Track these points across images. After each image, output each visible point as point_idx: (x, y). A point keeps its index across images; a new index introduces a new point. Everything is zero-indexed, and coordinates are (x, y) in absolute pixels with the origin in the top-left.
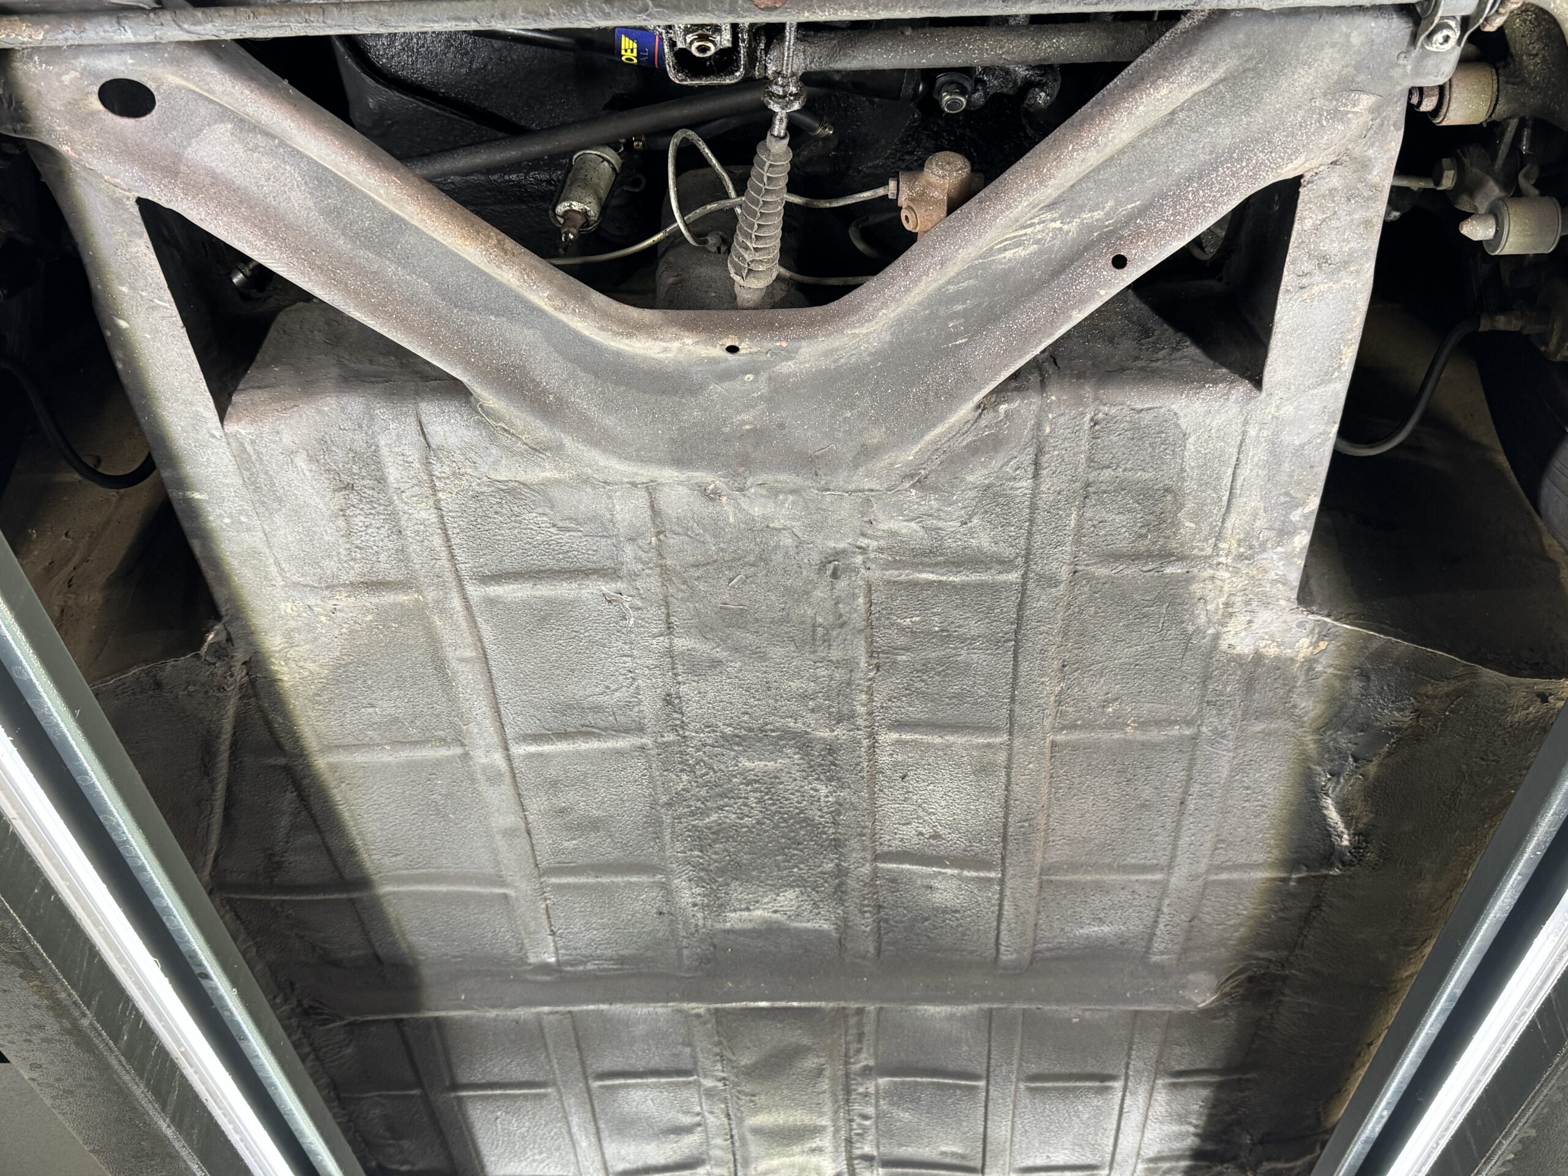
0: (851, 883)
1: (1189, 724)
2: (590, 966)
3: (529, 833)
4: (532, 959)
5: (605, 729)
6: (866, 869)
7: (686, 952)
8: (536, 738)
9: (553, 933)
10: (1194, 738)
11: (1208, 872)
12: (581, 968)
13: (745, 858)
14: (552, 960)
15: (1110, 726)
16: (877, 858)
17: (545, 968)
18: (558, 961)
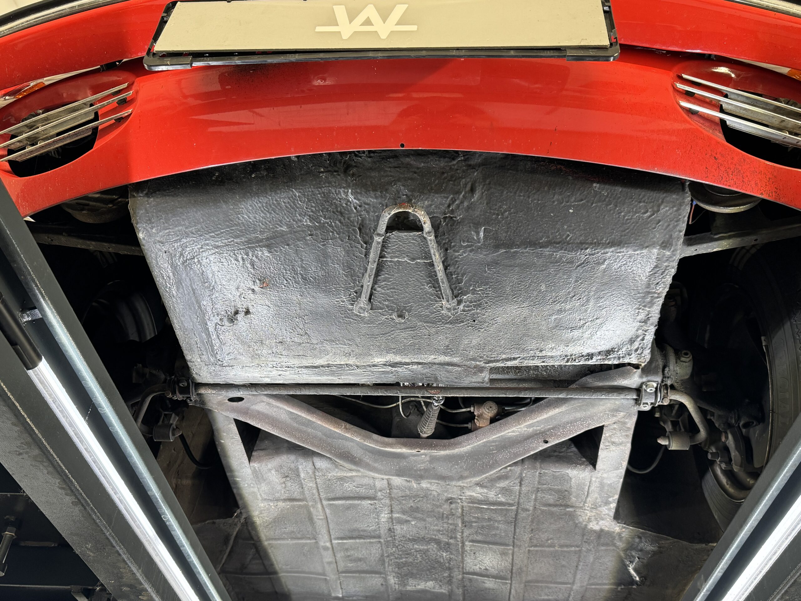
0: (454, 580)
1: (578, 547)
2: (354, 598)
3: (336, 562)
4: (333, 595)
5: (366, 536)
6: (460, 577)
7: (391, 596)
8: (342, 538)
9: (342, 588)
10: (580, 551)
11: (587, 585)
12: (351, 598)
13: (415, 571)
14: (341, 596)
15: (550, 546)
16: (464, 573)
17: (337, 598)
18: (343, 596)
